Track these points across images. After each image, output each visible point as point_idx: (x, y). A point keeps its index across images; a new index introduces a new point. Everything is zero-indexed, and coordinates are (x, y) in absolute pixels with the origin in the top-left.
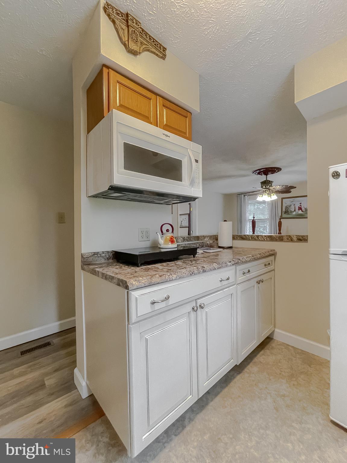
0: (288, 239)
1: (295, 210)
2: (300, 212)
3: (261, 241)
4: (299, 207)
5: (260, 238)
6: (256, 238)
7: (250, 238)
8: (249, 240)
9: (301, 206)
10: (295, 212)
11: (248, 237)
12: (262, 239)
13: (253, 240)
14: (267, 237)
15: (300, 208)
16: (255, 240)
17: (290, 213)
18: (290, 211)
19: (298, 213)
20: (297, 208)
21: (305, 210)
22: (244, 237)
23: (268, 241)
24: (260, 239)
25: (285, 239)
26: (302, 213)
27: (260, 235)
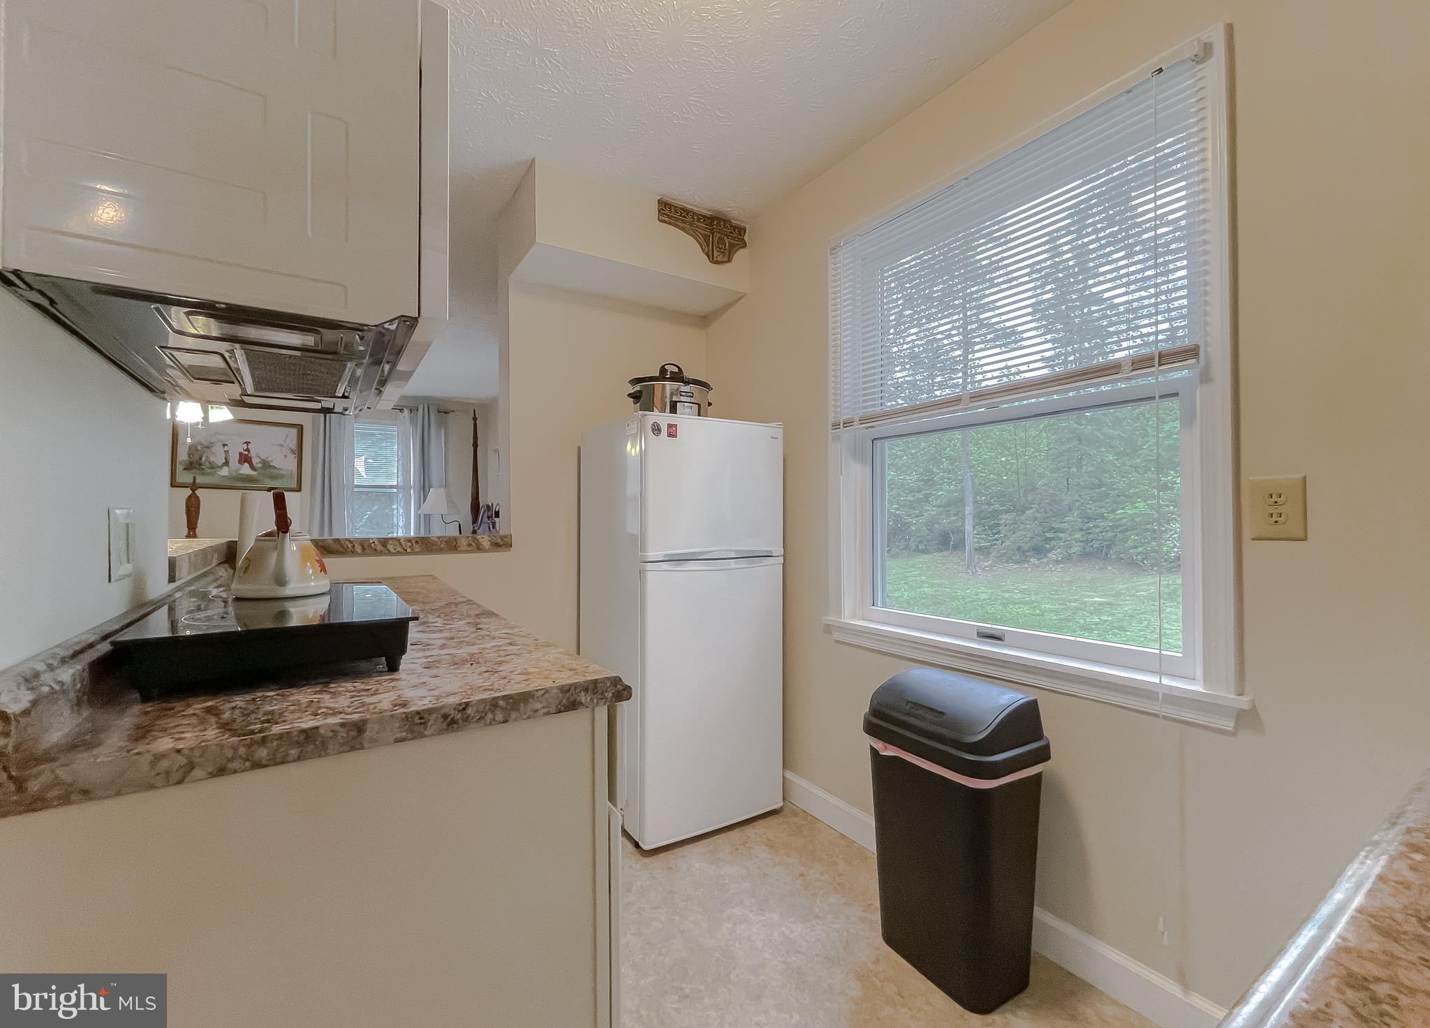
0: (470, 545)
1: (227, 463)
2: (246, 469)
3: (393, 554)
4: (240, 453)
5: (390, 547)
6: (379, 547)
7: (358, 549)
8: (353, 553)
9: (248, 450)
10: (225, 468)
11: (350, 546)
12: (399, 549)
13: (369, 555)
14: (414, 541)
15: (245, 458)
16: (376, 552)
17: (209, 471)
18: (207, 464)
19: (236, 472)
20: (234, 459)
21: (260, 465)
22: (336, 546)
23: (417, 554)
24: (392, 550)
25: (464, 546)
26: (255, 473)
27: (392, 539)
